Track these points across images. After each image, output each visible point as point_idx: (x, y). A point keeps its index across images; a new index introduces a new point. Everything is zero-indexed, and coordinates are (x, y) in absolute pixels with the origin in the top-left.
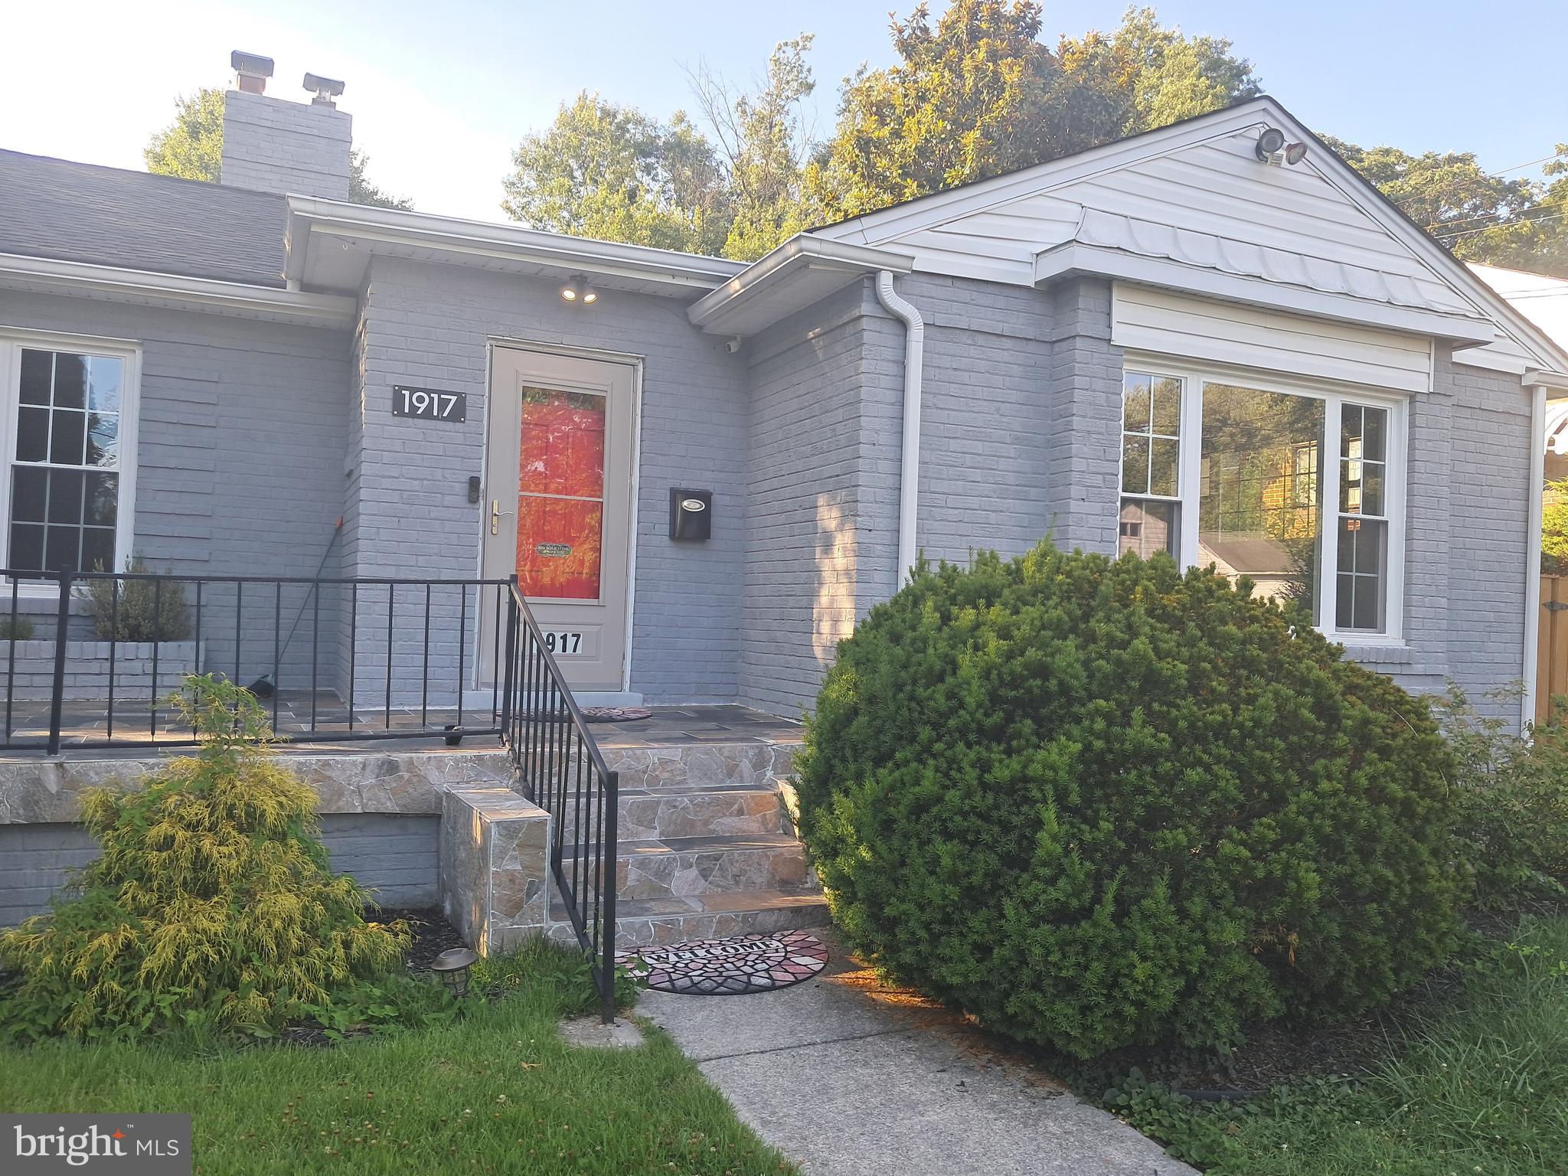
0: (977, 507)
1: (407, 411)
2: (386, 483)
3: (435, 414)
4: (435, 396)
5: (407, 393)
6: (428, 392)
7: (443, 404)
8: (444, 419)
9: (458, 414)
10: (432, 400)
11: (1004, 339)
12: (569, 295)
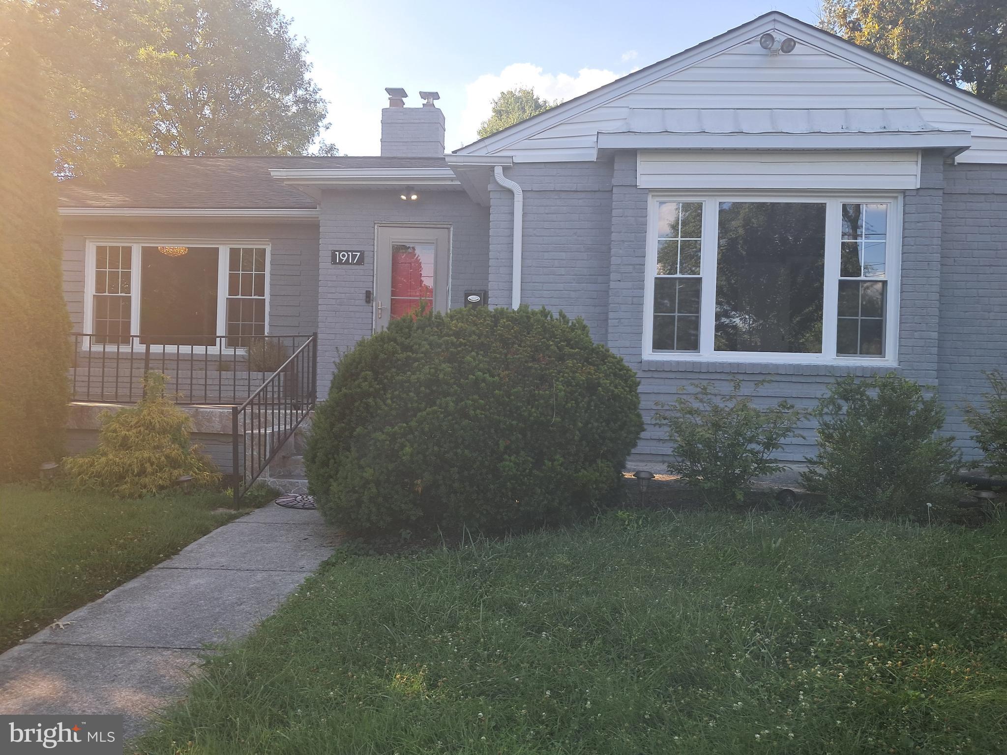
0: (562, 289)
1: (338, 261)
2: (330, 296)
3: (350, 262)
4: (350, 253)
5: (337, 253)
6: (347, 252)
7: (354, 257)
8: (354, 264)
9: (361, 261)
10: (348, 255)
11: (579, 193)
12: (414, 197)
